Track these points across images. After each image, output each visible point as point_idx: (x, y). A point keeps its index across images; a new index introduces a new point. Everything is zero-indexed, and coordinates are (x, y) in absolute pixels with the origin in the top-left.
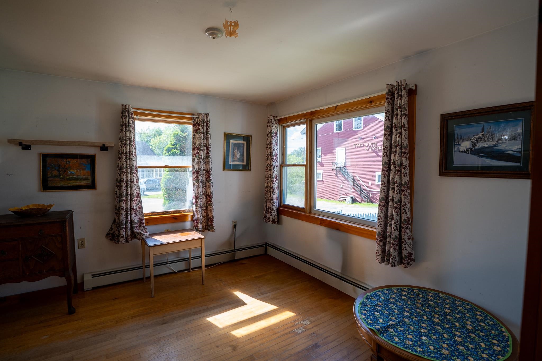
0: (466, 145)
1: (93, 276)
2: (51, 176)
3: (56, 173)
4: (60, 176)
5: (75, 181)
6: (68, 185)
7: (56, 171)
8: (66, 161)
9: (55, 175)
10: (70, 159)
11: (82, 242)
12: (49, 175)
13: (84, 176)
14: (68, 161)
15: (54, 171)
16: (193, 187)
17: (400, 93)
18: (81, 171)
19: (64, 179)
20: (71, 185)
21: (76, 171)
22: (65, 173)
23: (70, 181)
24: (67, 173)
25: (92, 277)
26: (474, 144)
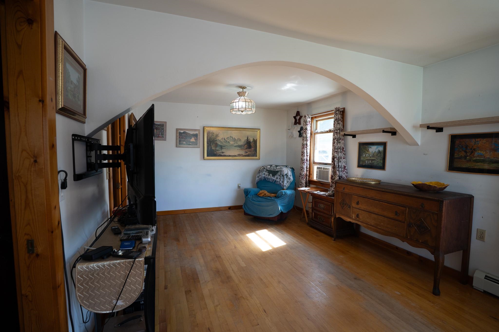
1: (487, 277)
2: (457, 157)
3: (463, 154)
4: (467, 157)
5: (482, 164)
6: (474, 167)
7: (463, 152)
8: (475, 141)
9: (461, 156)
10: (479, 139)
11: (482, 233)
12: (456, 156)
13: (494, 158)
14: (477, 142)
15: (461, 152)
18: (491, 153)
19: (471, 161)
20: (478, 168)
21: (484, 153)
22: (472, 154)
23: (477, 163)
24: (474, 155)
25: (485, 278)
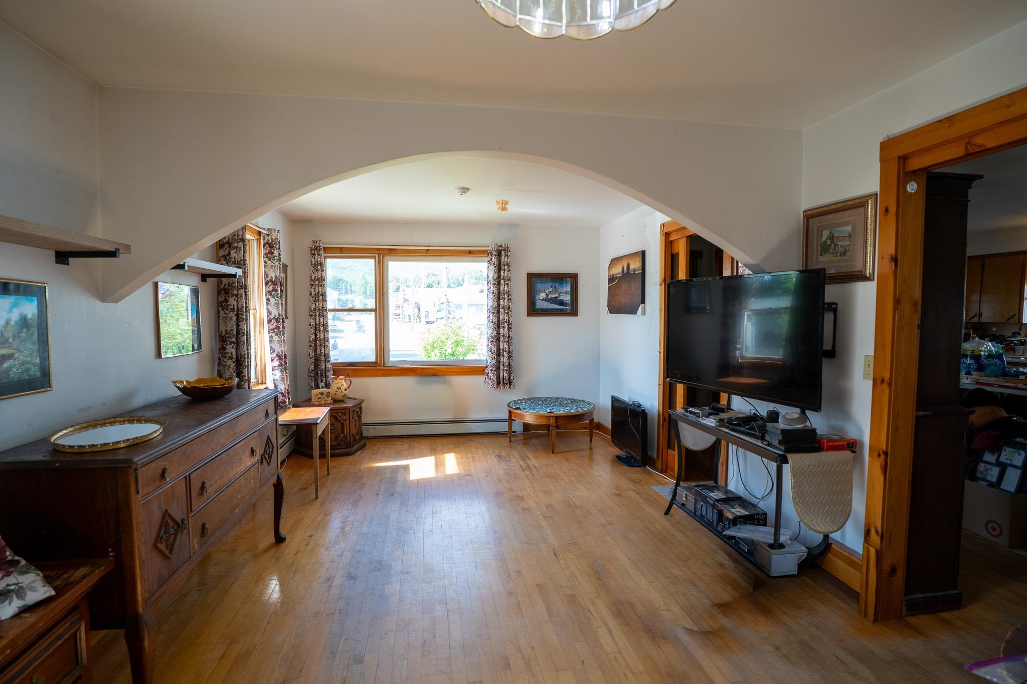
0: (543, 295)
16: (270, 343)
17: (506, 254)
26: (547, 295)
